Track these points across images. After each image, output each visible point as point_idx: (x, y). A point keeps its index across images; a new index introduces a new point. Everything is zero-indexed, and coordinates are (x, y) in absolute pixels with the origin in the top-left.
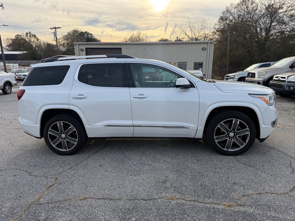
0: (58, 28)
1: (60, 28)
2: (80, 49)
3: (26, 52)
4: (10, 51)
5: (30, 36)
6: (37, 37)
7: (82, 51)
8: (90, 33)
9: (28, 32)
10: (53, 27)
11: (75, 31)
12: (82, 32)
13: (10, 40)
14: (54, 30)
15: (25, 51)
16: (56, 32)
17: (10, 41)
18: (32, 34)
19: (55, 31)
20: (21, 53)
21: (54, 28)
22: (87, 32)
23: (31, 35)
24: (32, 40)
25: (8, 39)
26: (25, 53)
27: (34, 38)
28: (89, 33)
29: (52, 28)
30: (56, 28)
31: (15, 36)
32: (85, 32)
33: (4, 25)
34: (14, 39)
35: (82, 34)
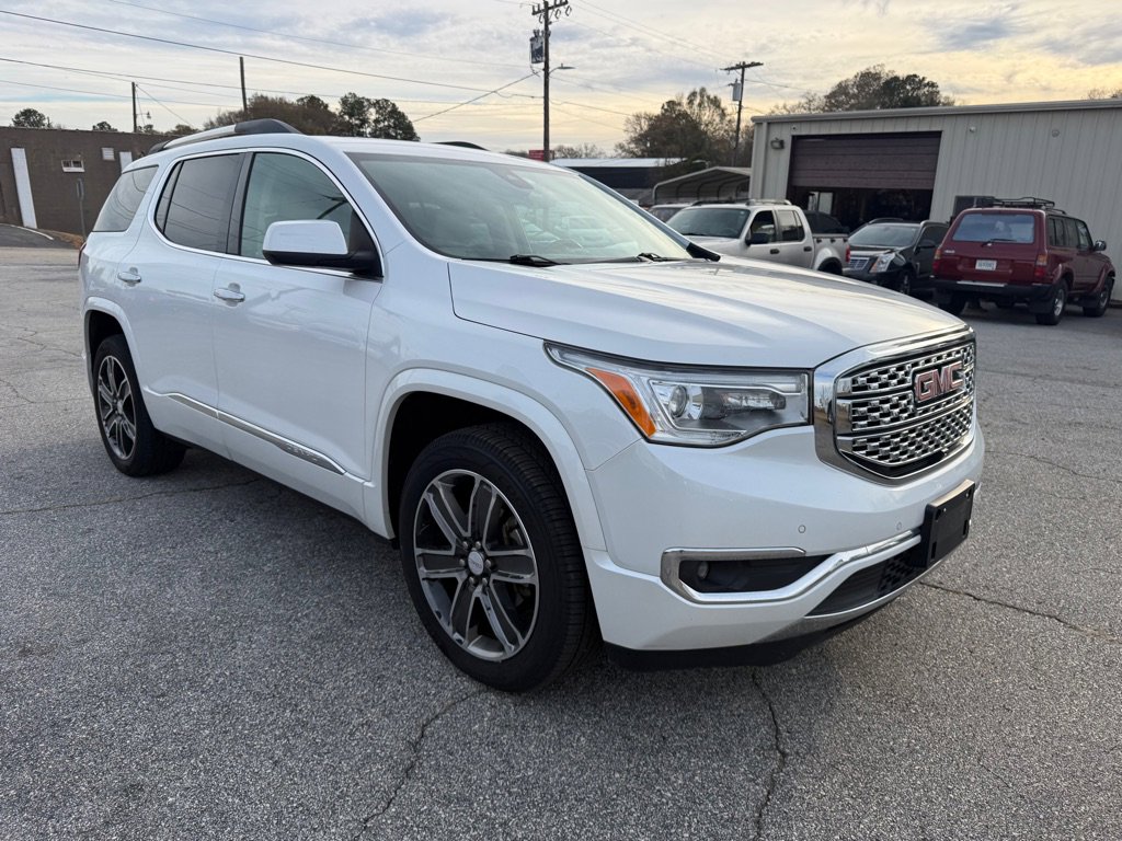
0: (753, 64)
1: (758, 64)
2: (772, 142)
3: (677, 160)
4: (638, 157)
5: (700, 105)
6: (723, 105)
7: (776, 148)
8: (926, 82)
9: (698, 90)
10: (734, 65)
11: (867, 78)
12: (896, 79)
13: (643, 121)
14: (737, 74)
15: (674, 156)
16: (742, 80)
17: (643, 124)
18: (708, 97)
19: (740, 78)
20: (661, 162)
21: (738, 67)
22: (915, 76)
23: (705, 98)
24: (706, 118)
25: (638, 117)
26: (675, 165)
27: (713, 108)
28: (924, 79)
29: (732, 68)
30: (743, 67)
31: (663, 107)
32: (909, 77)
33: (562, 68)
34: (657, 117)
35: (894, 85)
